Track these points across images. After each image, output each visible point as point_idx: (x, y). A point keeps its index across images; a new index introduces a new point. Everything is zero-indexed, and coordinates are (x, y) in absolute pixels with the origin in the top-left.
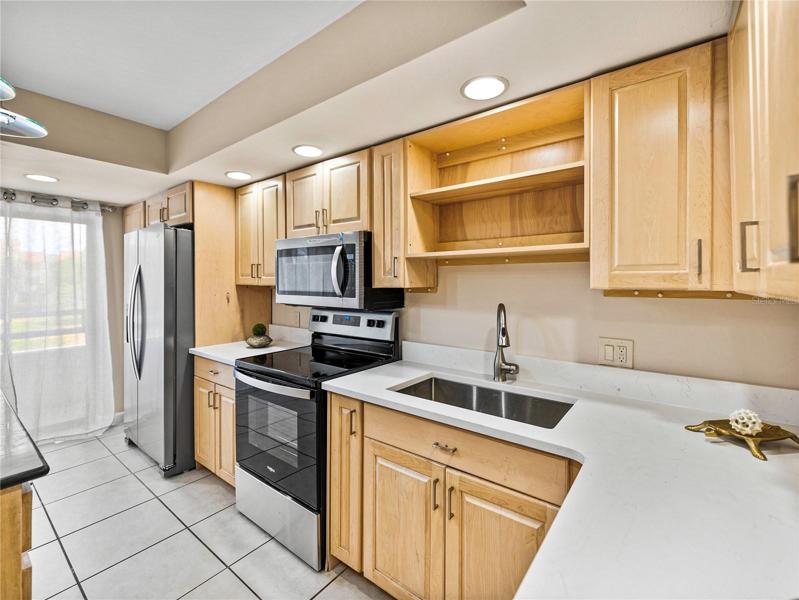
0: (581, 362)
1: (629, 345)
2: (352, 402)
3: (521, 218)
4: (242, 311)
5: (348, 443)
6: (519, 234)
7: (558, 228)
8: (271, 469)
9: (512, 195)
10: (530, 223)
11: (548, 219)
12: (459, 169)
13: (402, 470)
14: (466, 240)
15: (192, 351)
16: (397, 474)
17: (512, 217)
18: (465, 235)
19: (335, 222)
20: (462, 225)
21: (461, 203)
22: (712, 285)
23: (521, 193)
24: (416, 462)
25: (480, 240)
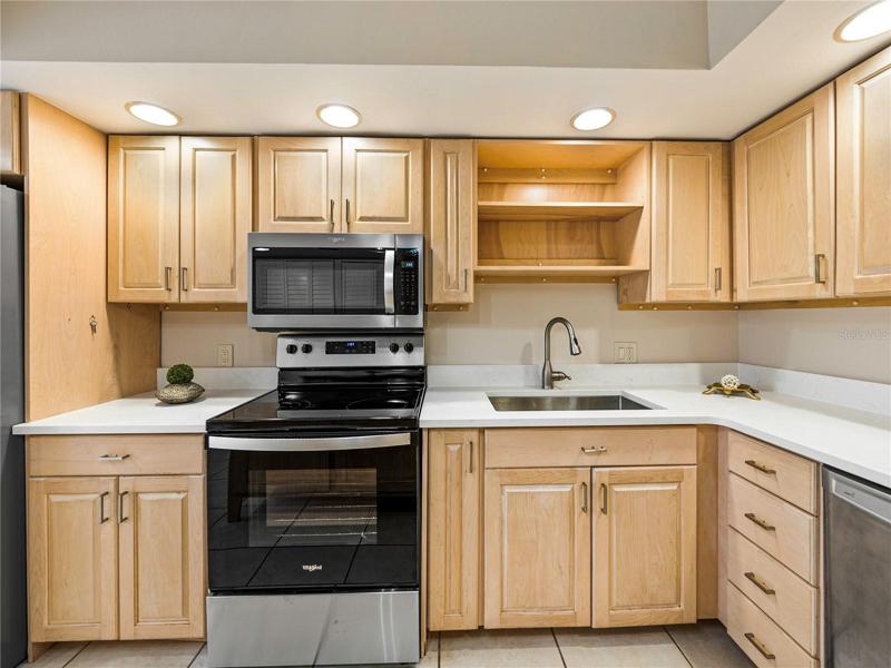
0: (602, 362)
1: (634, 345)
2: (466, 433)
3: (556, 243)
4: (116, 348)
5: (460, 484)
6: (554, 256)
7: (586, 255)
8: (312, 568)
9: (548, 221)
10: (563, 248)
11: (579, 246)
12: (496, 187)
13: (540, 489)
14: (503, 258)
15: (19, 429)
16: (533, 495)
17: (549, 241)
18: (502, 254)
19: (362, 219)
20: (499, 243)
21: (497, 221)
22: (732, 297)
23: (556, 221)
24: (558, 474)
25: (519, 260)
